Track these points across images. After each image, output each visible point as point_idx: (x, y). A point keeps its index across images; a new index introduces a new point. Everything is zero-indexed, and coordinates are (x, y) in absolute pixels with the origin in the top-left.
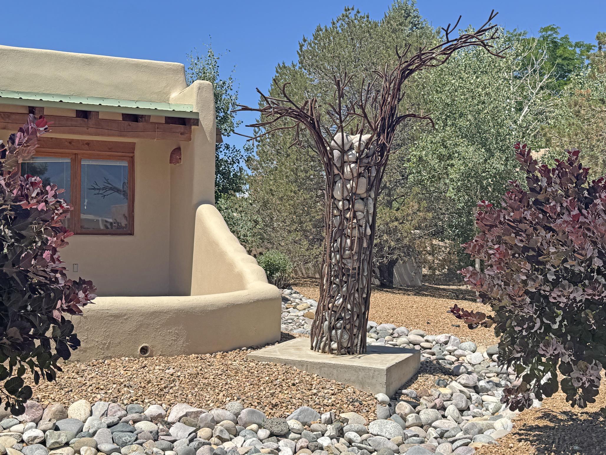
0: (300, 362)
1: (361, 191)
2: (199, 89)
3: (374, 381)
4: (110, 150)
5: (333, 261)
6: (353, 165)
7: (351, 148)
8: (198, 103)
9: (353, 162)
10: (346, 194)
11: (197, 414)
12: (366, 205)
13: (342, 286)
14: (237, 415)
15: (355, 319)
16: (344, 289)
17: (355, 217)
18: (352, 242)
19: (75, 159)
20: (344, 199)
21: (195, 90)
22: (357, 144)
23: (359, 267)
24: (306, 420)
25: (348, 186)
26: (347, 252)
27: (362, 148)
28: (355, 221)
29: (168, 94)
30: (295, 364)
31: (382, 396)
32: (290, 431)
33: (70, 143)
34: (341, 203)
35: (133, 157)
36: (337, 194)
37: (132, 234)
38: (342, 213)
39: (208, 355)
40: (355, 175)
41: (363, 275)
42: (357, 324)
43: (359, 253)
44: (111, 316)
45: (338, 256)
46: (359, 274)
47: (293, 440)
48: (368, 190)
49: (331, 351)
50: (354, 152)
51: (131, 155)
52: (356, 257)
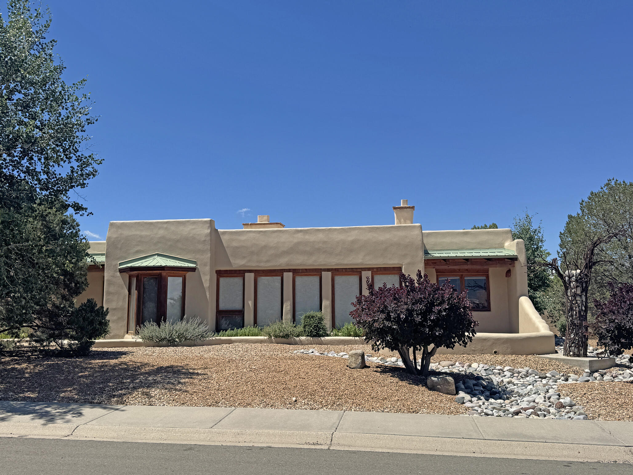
0: (555, 358)
1: (579, 292)
2: (517, 243)
3: (584, 365)
4: (477, 272)
5: (569, 320)
6: (574, 283)
7: (573, 276)
8: (517, 250)
9: (574, 282)
10: (572, 294)
11: (513, 370)
12: (581, 298)
13: (573, 330)
14: (528, 371)
15: (580, 343)
16: (574, 331)
17: (577, 303)
18: (576, 313)
19: (462, 277)
20: (571, 296)
21: (515, 244)
22: (575, 274)
23: (580, 323)
24: (554, 375)
25: (573, 291)
26: (574, 317)
27: (577, 276)
28: (577, 304)
29: (504, 244)
30: (554, 359)
31: (587, 370)
32: (546, 377)
33: (459, 270)
34: (570, 298)
35: (488, 275)
36: (569, 294)
37: (490, 311)
38: (571, 301)
39: (520, 356)
40: (575, 286)
41: (582, 326)
42: (581, 345)
43: (579, 317)
44: (483, 339)
45: (571, 318)
46: (580, 325)
47: (548, 380)
48: (582, 292)
49: (570, 356)
50: (574, 277)
51: (487, 273)
52: (578, 319)
